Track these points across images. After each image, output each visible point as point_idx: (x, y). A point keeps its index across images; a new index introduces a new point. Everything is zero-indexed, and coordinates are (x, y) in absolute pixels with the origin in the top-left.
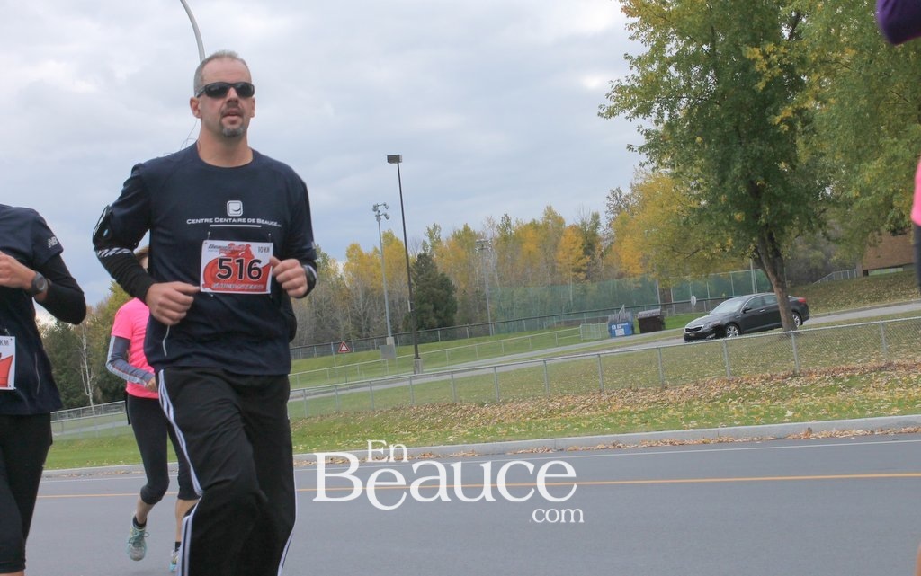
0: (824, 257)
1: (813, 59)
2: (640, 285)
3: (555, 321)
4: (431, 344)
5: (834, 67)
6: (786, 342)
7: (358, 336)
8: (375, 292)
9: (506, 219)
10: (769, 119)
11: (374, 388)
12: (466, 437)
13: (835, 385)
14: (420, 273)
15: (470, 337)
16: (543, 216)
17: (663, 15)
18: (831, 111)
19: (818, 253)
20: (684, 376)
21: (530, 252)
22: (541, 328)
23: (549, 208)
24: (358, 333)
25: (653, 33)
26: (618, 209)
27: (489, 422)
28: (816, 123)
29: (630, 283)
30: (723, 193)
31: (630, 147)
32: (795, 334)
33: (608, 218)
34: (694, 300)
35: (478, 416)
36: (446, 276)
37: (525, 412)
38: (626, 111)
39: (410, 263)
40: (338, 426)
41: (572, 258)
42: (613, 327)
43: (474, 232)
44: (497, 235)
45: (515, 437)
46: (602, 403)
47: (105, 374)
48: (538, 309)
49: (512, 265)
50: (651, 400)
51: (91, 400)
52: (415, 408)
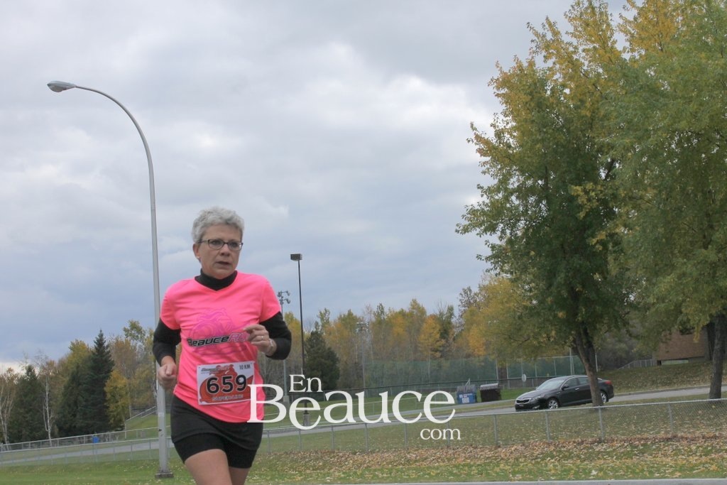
0: (627, 349)
1: (623, 195)
2: (483, 364)
5: (639, 202)
6: (594, 415)
9: (381, 307)
10: (587, 241)
11: (271, 436)
12: (340, 479)
13: (632, 451)
14: (312, 347)
16: (410, 307)
17: (508, 156)
18: (636, 236)
19: (623, 346)
20: (514, 438)
23: (414, 301)
25: (500, 169)
26: (469, 304)
27: (360, 467)
28: (624, 245)
29: (475, 362)
30: (549, 295)
31: (479, 257)
32: (602, 409)
33: (460, 310)
34: (524, 377)
35: (351, 461)
36: (332, 350)
37: (388, 461)
38: (477, 228)
39: (305, 339)
41: (431, 340)
42: (461, 396)
43: (356, 317)
44: (374, 319)
45: (378, 481)
46: (448, 456)
47: (61, 415)
48: (403, 379)
49: (384, 343)
50: (487, 456)
51: (49, 435)
52: (302, 453)
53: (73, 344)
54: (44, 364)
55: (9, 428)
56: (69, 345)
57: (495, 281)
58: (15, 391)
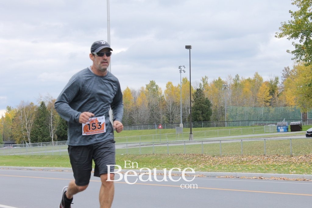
2: (294, 110)
3: (253, 123)
4: (199, 128)
7: (168, 122)
8: (177, 104)
9: (237, 76)
11: (169, 145)
12: (202, 169)
14: (197, 97)
15: (216, 127)
16: (254, 76)
20: (301, 152)
21: (246, 92)
22: (248, 125)
23: (257, 73)
25: (302, 2)
26: (287, 76)
29: (289, 109)
31: (288, 51)
33: (282, 79)
35: (212, 161)
36: (208, 99)
37: (231, 161)
38: (287, 35)
39: (193, 92)
40: (153, 159)
41: (264, 96)
42: (279, 128)
43: (223, 81)
44: (233, 83)
45: (221, 171)
46: (264, 160)
47: (59, 129)
48: (248, 116)
49: (238, 97)
50: (285, 161)
51: (52, 139)
52: (186, 155)
54: (51, 101)
55: (31, 135)
57: (302, 64)
58: (34, 115)
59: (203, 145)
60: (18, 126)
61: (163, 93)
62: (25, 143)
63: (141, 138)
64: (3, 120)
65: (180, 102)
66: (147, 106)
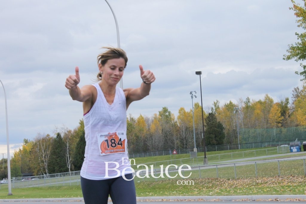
2: (305, 130)
3: (266, 144)
4: (213, 152)
7: (182, 147)
8: (190, 129)
9: (248, 99)
12: (217, 193)
14: (209, 121)
15: (230, 149)
16: (264, 98)
21: (258, 114)
22: (261, 147)
23: (267, 95)
24: (182, 146)
26: (297, 96)
27: (231, 187)
29: (301, 129)
31: (296, 73)
33: (292, 100)
35: (227, 184)
36: (221, 122)
37: (247, 184)
38: (295, 57)
39: (205, 117)
40: (169, 185)
41: (276, 117)
42: (292, 148)
43: (234, 104)
44: (244, 106)
45: (236, 194)
46: (279, 181)
47: (76, 159)
48: (260, 139)
49: (250, 119)
50: (300, 181)
51: (70, 169)
52: (201, 179)
53: (81, 121)
54: (66, 132)
55: (48, 166)
56: (79, 122)
58: (51, 146)
59: (218, 168)
60: (36, 158)
61: (176, 119)
62: (43, 174)
63: (156, 164)
64: (21, 153)
65: (193, 127)
66: (161, 132)
